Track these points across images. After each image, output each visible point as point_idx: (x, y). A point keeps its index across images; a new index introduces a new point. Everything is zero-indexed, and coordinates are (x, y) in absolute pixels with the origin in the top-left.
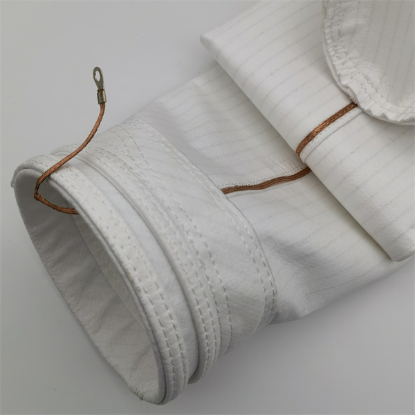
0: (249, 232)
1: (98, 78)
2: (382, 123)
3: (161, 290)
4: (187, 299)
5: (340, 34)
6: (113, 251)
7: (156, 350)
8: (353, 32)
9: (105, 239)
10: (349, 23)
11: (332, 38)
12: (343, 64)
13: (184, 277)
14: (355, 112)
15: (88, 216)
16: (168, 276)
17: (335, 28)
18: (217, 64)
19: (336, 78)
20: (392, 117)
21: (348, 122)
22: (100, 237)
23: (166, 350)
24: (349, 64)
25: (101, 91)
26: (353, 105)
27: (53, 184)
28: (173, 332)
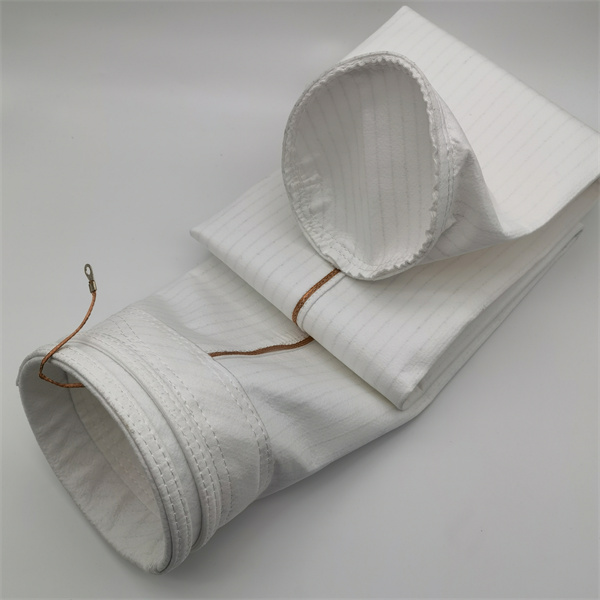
0: (235, 385)
1: (89, 272)
2: (359, 281)
3: (152, 432)
4: (178, 441)
5: (311, 212)
6: (108, 403)
7: (155, 488)
8: (323, 209)
9: (101, 395)
10: (317, 202)
11: (305, 216)
12: (321, 237)
13: (172, 420)
14: (338, 276)
15: (86, 379)
16: (159, 421)
17: (305, 208)
18: (212, 255)
19: (317, 249)
20: (367, 275)
21: (333, 286)
22: (97, 395)
23: (163, 487)
24: (327, 236)
25: (91, 282)
26: (337, 270)
27: (55, 362)
28: (167, 469)
